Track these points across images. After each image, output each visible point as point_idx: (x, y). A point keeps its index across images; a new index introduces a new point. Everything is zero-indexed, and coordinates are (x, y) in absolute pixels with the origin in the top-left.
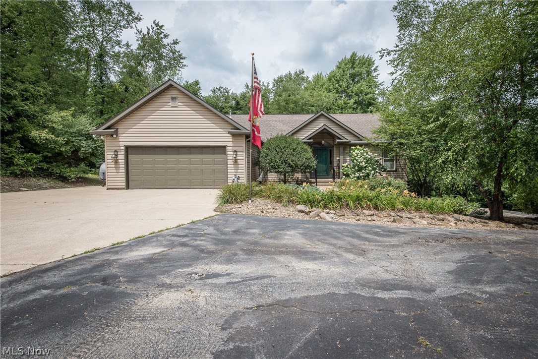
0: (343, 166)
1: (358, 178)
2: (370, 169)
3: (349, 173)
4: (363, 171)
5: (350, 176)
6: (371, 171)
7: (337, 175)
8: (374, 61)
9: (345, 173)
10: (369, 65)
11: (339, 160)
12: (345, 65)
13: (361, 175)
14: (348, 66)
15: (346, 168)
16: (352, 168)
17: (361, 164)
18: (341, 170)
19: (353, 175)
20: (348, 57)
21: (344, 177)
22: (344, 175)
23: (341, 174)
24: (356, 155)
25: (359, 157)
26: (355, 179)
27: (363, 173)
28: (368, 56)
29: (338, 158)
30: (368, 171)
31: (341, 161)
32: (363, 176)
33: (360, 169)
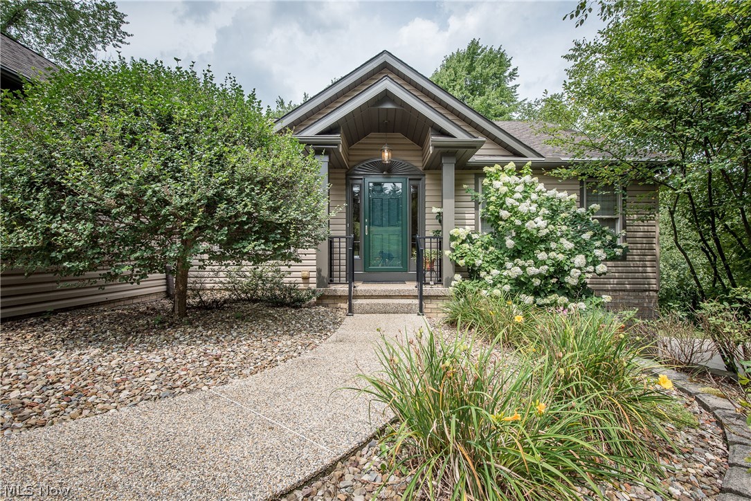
0: (453, 238)
1: (521, 284)
2: (568, 245)
3: (478, 262)
4: (542, 256)
5: (483, 274)
6: (571, 254)
7: (432, 270)
8: (509, 61)
9: (461, 262)
10: (501, 64)
11: (440, 215)
12: (459, 61)
13: (532, 270)
14: (463, 64)
15: (466, 246)
16: (490, 243)
17: (530, 225)
18: (447, 253)
19: (495, 272)
20: (464, 48)
21: (458, 277)
22: (458, 269)
23: (447, 269)
24: (504, 189)
25: (518, 196)
26: (507, 288)
27: (538, 264)
28: (500, 49)
29: (435, 210)
30: (561, 257)
31: (448, 218)
32: (539, 276)
33: (527, 245)
